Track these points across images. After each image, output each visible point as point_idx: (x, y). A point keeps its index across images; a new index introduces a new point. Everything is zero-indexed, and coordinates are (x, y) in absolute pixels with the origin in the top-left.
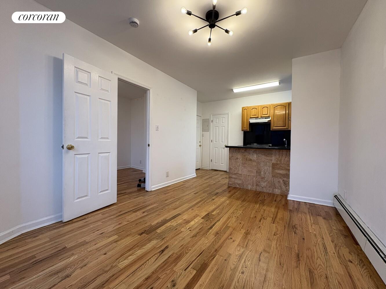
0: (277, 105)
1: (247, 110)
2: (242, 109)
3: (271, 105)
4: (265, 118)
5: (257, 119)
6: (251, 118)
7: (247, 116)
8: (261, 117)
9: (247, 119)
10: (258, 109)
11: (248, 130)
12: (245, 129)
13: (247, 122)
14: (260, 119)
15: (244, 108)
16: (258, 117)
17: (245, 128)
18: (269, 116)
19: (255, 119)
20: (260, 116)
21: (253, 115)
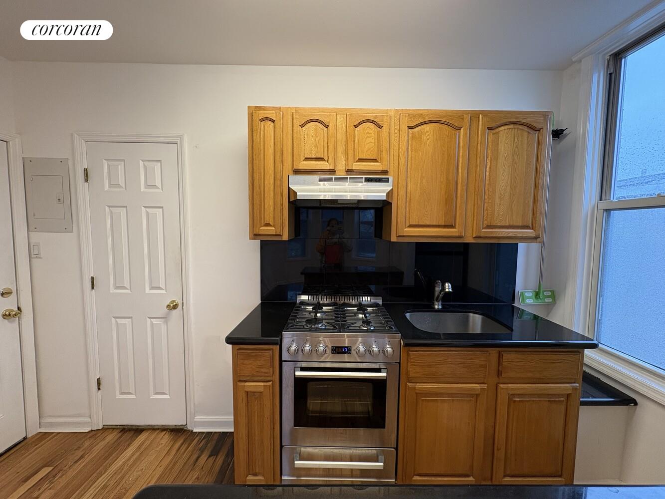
0: (422, 116)
1: (279, 124)
2: (251, 116)
3: (393, 114)
4: (368, 180)
5: (330, 180)
6: (297, 172)
7: (278, 158)
8: (349, 171)
9: (279, 175)
10: (331, 126)
11: (285, 237)
12: (271, 230)
13: (278, 191)
14: (343, 180)
15: (263, 115)
16: (332, 171)
17: (268, 225)
18: (385, 172)
19: (321, 180)
20: (341, 167)
21: (307, 159)
